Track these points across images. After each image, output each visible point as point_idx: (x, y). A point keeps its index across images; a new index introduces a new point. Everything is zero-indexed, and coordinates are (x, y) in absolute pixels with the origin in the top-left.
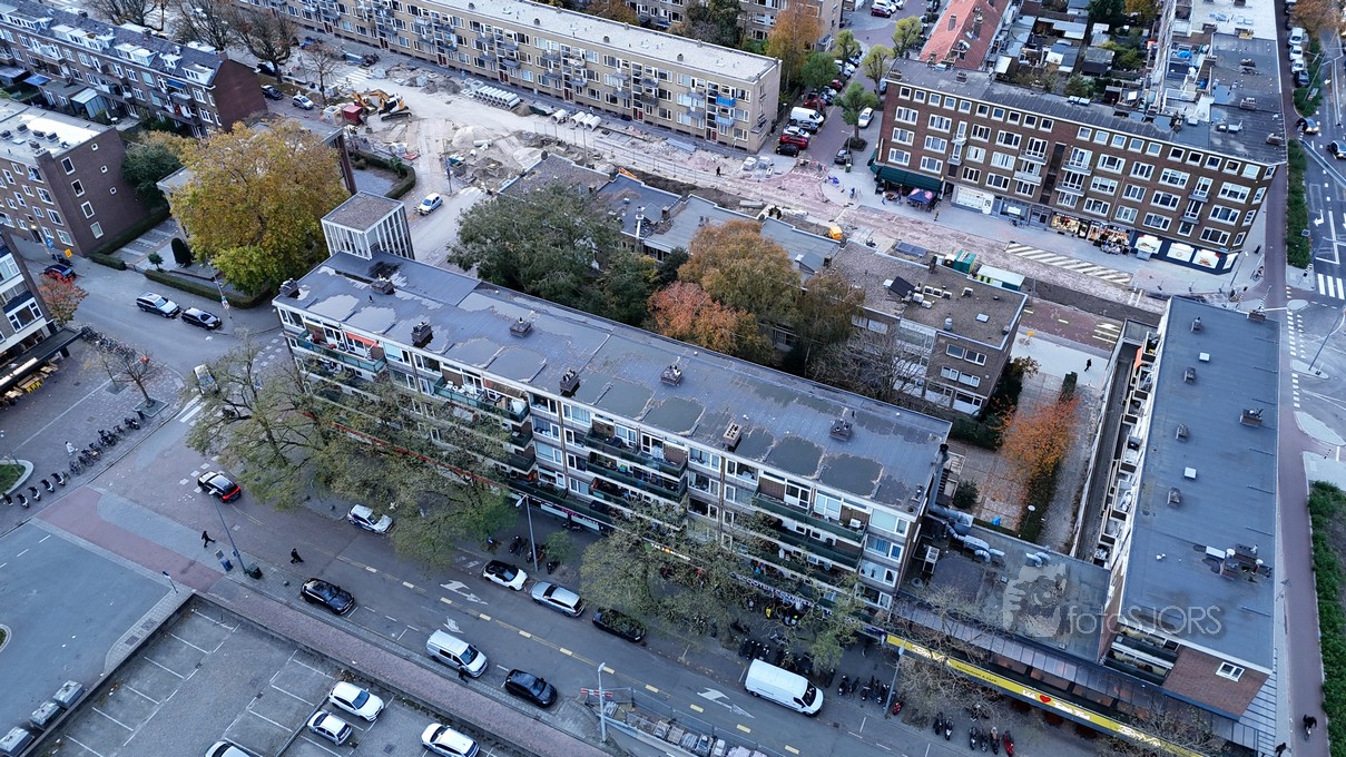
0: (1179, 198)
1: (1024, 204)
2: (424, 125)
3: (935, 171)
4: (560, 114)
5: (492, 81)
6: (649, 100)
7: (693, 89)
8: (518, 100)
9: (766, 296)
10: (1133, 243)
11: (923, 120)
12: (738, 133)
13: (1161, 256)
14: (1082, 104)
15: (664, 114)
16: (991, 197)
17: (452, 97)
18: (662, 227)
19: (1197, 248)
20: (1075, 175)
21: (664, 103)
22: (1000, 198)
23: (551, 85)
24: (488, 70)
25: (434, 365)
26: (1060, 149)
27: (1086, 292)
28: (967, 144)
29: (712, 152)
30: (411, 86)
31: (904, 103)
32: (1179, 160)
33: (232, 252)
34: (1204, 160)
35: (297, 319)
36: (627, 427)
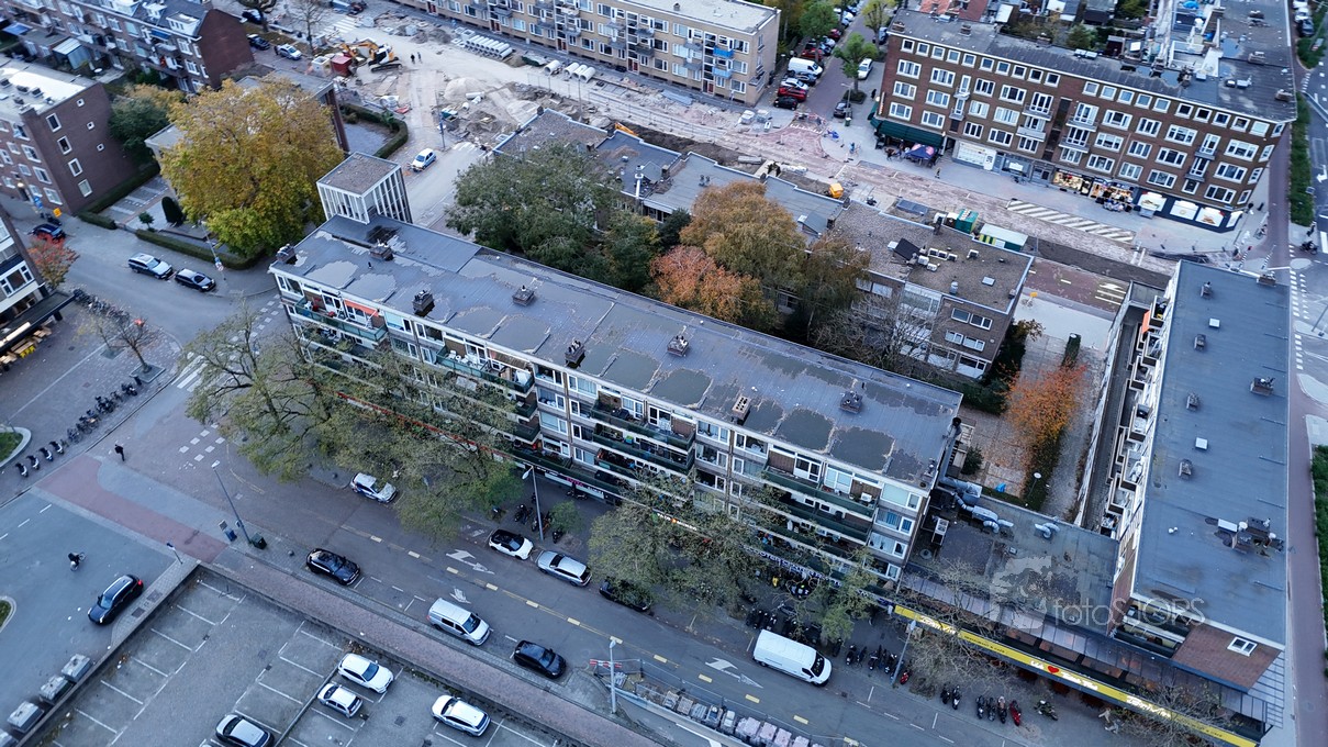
0: (1185, 155)
1: (1026, 160)
2: (414, 77)
3: (937, 126)
4: (553, 65)
5: (483, 30)
6: (645, 51)
7: (690, 40)
8: (510, 50)
9: (771, 261)
10: (1136, 201)
11: (926, 73)
12: (736, 85)
13: (1165, 213)
14: (1089, 58)
15: (659, 65)
16: (993, 153)
17: (443, 47)
18: (662, 186)
19: (1201, 206)
20: (1080, 132)
21: (660, 54)
22: (1002, 154)
23: (544, 34)
24: (479, 18)
25: (436, 334)
26: (1065, 104)
27: (1088, 251)
28: (970, 99)
29: (709, 104)
30: (400, 35)
31: (906, 56)
32: (1187, 116)
33: (226, 215)
34: (1212, 117)
35: (295, 286)
36: (634, 399)
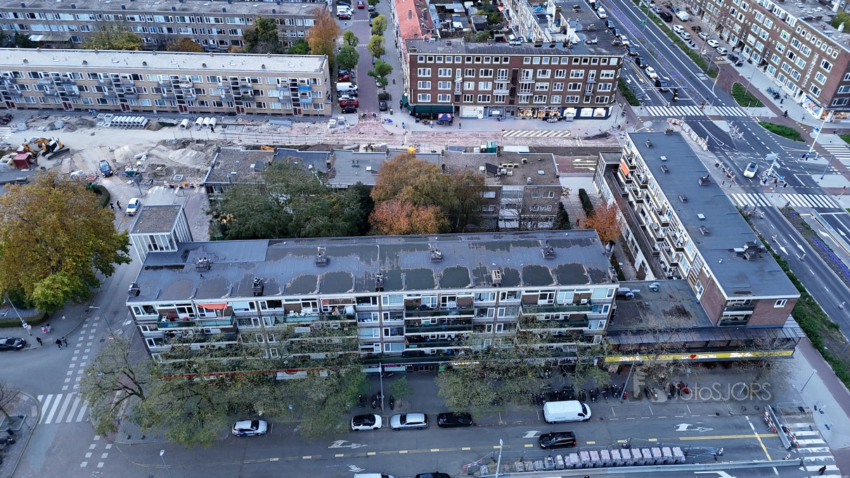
0: (581, 84)
1: (500, 107)
2: (85, 155)
3: (447, 101)
4: (185, 122)
5: (117, 112)
6: (249, 99)
7: (279, 85)
8: (146, 121)
10: (562, 115)
11: (435, 72)
12: (316, 106)
13: (578, 117)
14: (518, 45)
15: (259, 105)
16: (482, 108)
17: (92, 130)
18: (331, 173)
19: (594, 108)
20: (526, 85)
22: (487, 108)
23: (167, 104)
24: (110, 104)
25: (277, 304)
26: (515, 72)
28: (464, 80)
29: (303, 122)
30: (52, 130)
31: (421, 65)
32: (578, 64)
34: (590, 61)
35: (148, 309)
36: (429, 296)
